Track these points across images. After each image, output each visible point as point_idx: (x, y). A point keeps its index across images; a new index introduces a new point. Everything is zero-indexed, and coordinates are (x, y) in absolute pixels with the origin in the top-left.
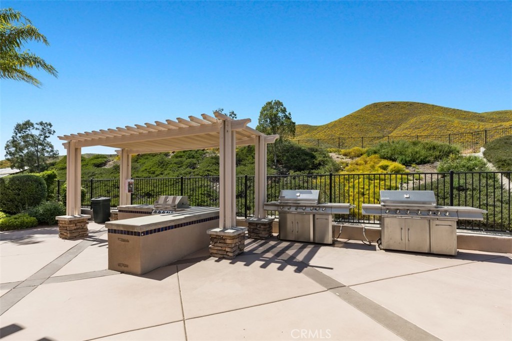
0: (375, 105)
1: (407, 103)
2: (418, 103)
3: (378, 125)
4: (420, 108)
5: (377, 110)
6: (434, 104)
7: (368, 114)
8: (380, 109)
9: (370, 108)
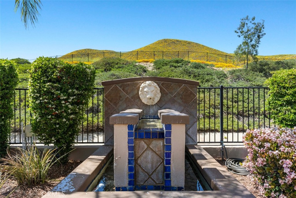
0: (165, 41)
1: (186, 42)
2: (194, 43)
3: (169, 56)
4: (195, 47)
5: (167, 45)
6: (203, 45)
7: (161, 47)
8: (169, 44)
9: (162, 42)
